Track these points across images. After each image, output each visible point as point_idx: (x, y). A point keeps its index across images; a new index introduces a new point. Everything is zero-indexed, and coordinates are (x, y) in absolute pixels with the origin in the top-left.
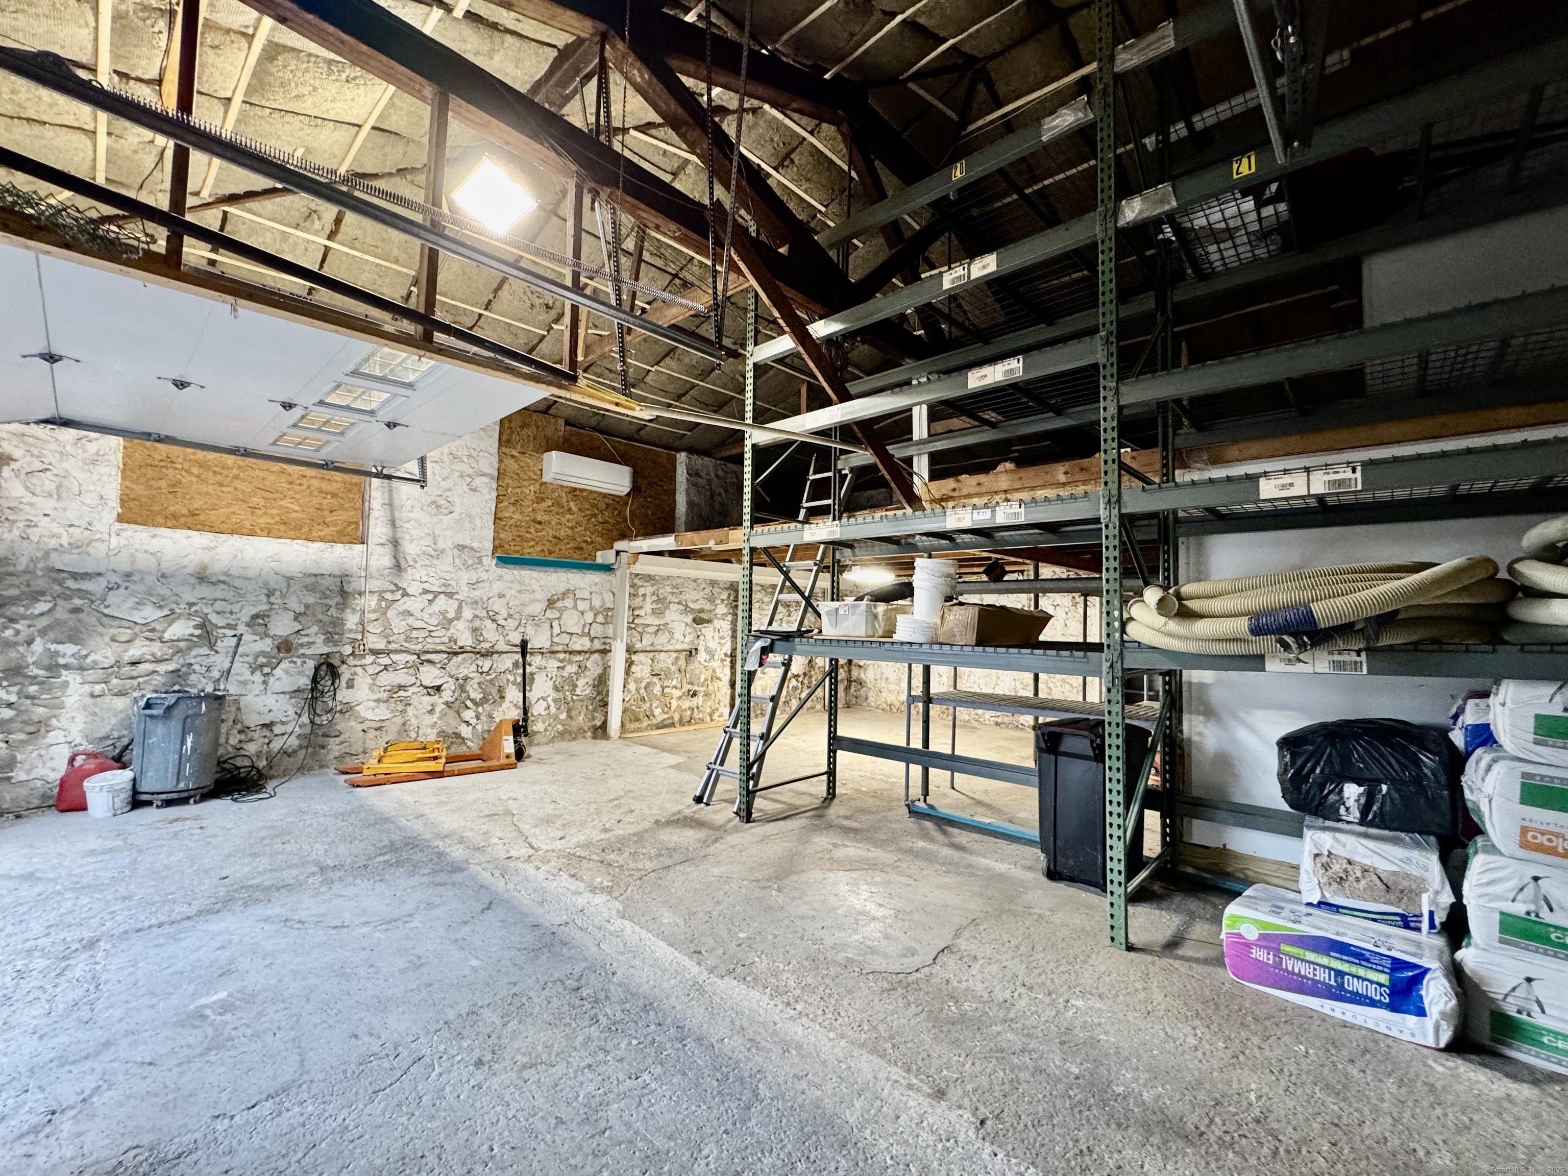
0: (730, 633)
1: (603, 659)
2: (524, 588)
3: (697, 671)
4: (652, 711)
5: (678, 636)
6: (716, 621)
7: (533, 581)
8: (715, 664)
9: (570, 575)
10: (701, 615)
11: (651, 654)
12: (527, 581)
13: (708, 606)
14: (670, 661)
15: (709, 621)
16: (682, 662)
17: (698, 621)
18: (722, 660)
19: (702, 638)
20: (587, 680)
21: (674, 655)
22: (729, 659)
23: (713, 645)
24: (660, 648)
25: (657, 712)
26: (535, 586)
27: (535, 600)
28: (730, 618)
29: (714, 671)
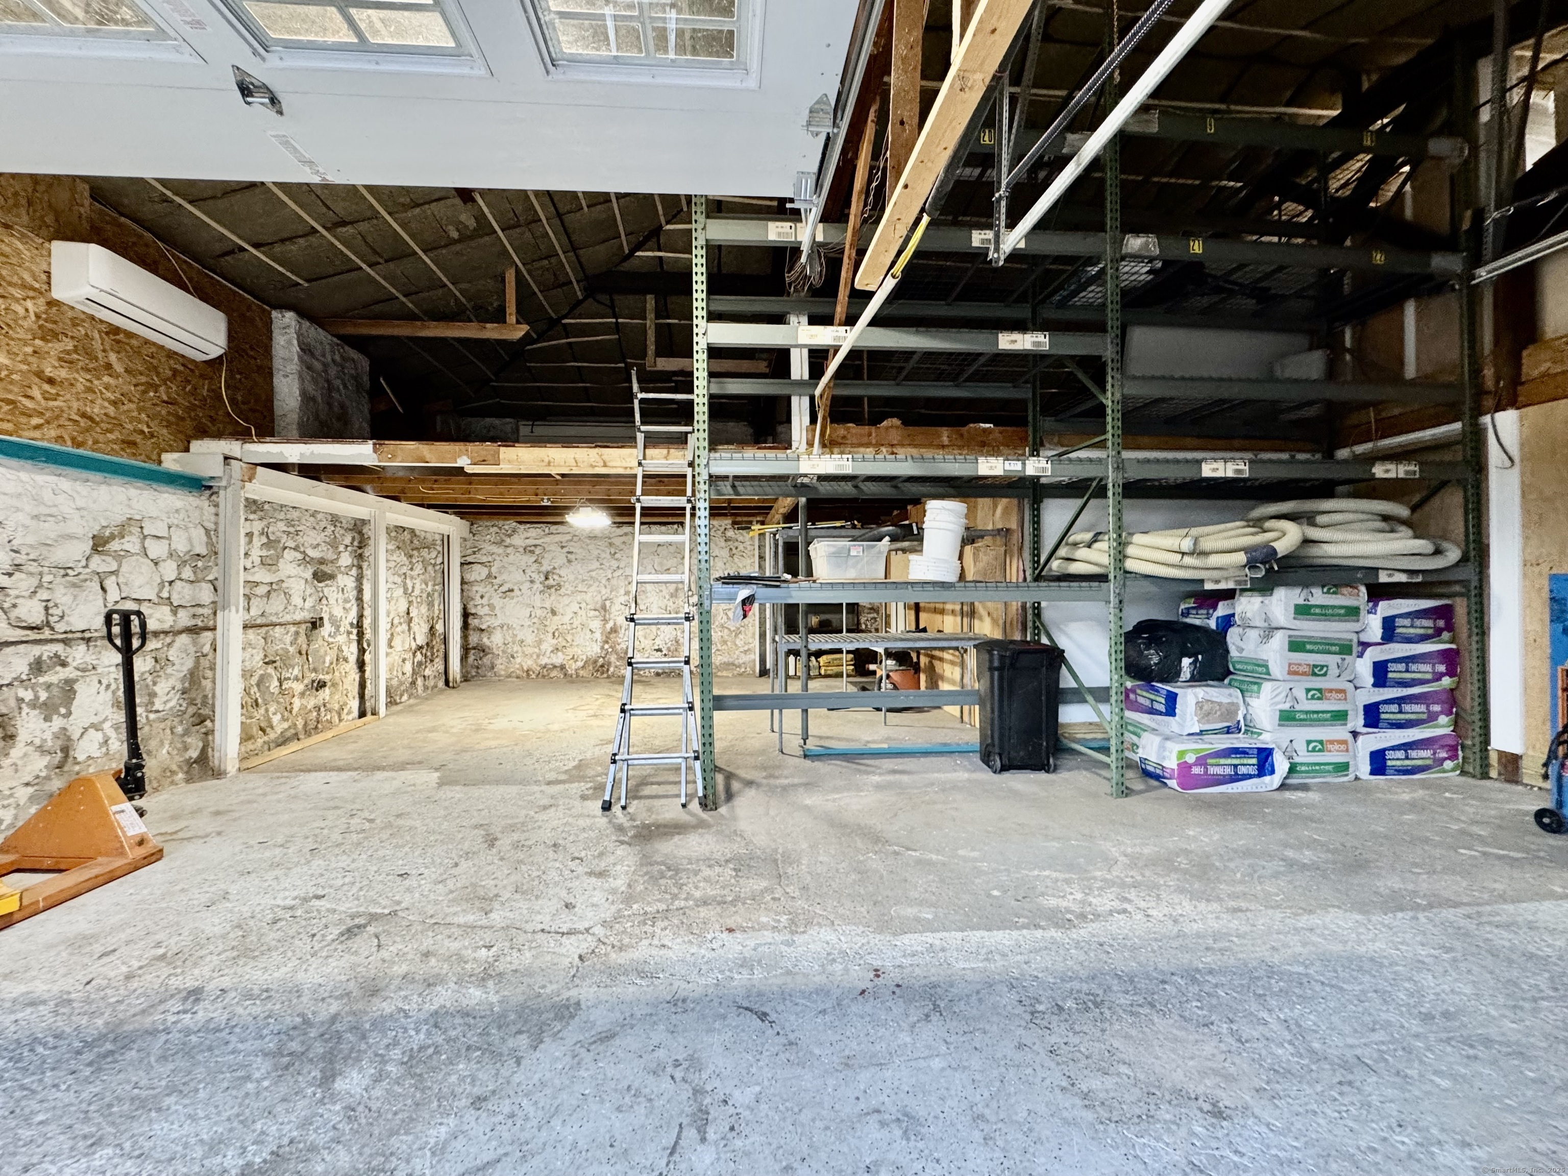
0: (355, 592)
1: (195, 643)
2: (43, 510)
3: (322, 651)
4: (269, 720)
5: (297, 600)
6: (340, 576)
7: (61, 499)
8: (341, 639)
9: (133, 492)
10: (323, 567)
11: (264, 630)
12: (47, 495)
13: (330, 555)
14: (288, 639)
15: (332, 577)
16: (302, 639)
17: (320, 577)
18: (349, 633)
19: (324, 601)
20: (172, 682)
21: (293, 629)
22: (355, 631)
23: (338, 612)
24: (274, 619)
25: (276, 719)
26: (67, 508)
27: (70, 537)
28: (354, 572)
29: (340, 649)
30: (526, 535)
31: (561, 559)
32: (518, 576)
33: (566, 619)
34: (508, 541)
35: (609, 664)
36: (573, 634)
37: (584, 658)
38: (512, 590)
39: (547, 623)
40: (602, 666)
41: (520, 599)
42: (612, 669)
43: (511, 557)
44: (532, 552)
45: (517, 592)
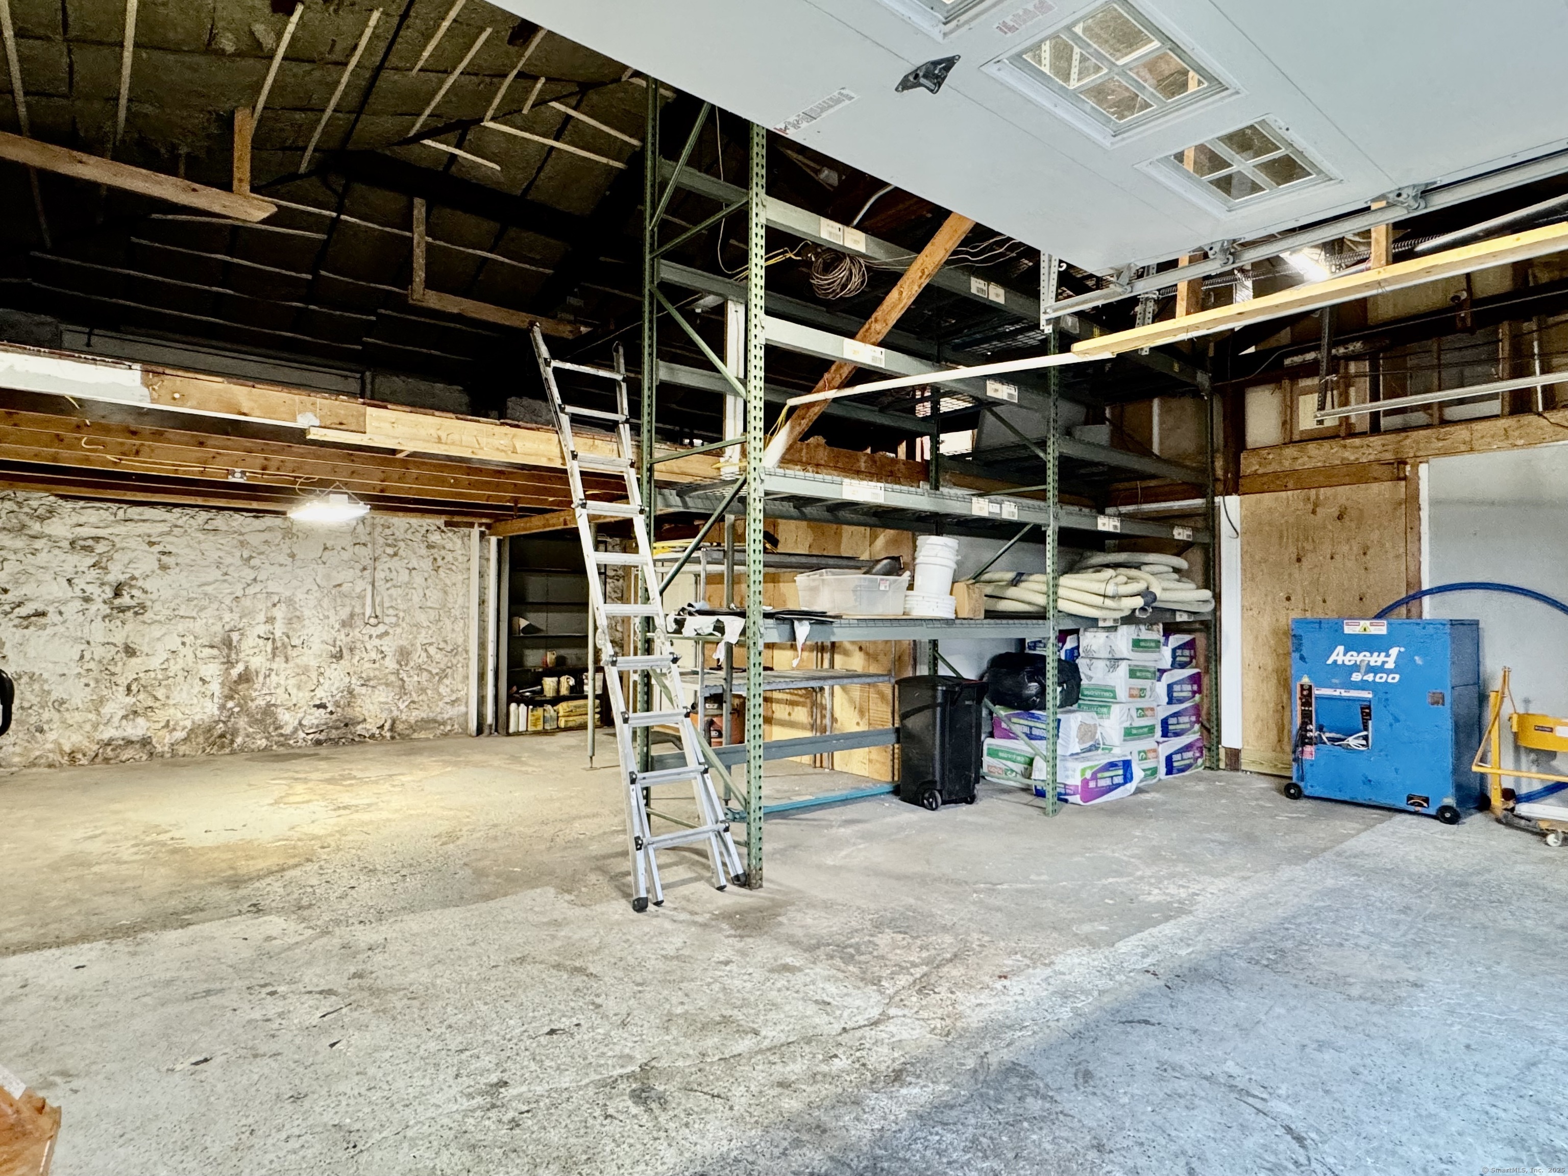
30: (75, 519)
31: (147, 562)
32: (59, 589)
33: (155, 663)
34: (36, 527)
35: (235, 733)
36: (168, 687)
37: (188, 724)
38: (43, 614)
39: (117, 670)
40: (222, 736)
41: (61, 629)
42: (239, 740)
43: (42, 558)
44: (89, 549)
45: (53, 617)
